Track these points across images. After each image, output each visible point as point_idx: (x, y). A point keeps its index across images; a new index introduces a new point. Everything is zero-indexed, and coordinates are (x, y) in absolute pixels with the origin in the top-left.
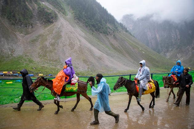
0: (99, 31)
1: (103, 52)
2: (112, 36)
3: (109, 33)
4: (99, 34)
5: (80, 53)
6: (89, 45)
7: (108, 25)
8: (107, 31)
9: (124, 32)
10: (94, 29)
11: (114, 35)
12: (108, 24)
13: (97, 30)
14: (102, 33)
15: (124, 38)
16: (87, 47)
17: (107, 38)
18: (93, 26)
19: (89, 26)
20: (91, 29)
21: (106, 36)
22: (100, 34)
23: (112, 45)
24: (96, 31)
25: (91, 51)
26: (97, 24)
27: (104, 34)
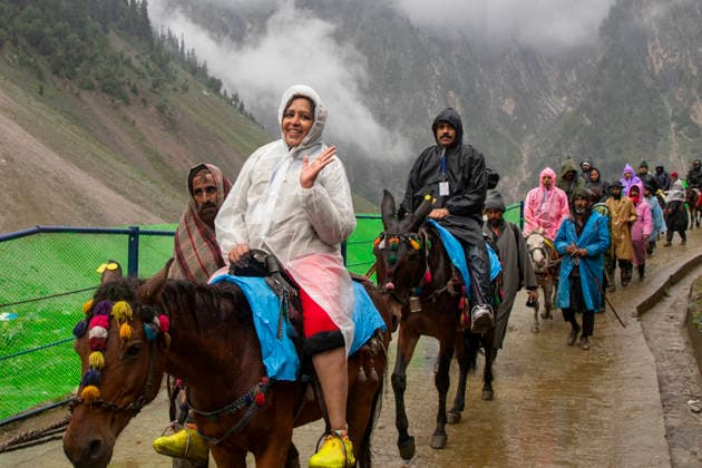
0: (72, 76)
1: (139, 203)
2: (152, 109)
3: (134, 91)
4: (77, 95)
5: (20, 207)
6: (53, 161)
7: (118, 44)
8: (121, 79)
9: (205, 92)
10: (43, 64)
11: (161, 109)
12: (112, 34)
13: (63, 72)
14: (90, 88)
15: (214, 123)
16: (46, 172)
17: (125, 118)
18: (36, 41)
19: (15, 43)
20: (29, 64)
21: (116, 108)
22: (85, 95)
23: (157, 160)
24: (56, 72)
25: (77, 195)
26: (61, 35)
27: (107, 97)
